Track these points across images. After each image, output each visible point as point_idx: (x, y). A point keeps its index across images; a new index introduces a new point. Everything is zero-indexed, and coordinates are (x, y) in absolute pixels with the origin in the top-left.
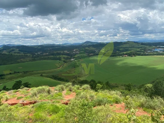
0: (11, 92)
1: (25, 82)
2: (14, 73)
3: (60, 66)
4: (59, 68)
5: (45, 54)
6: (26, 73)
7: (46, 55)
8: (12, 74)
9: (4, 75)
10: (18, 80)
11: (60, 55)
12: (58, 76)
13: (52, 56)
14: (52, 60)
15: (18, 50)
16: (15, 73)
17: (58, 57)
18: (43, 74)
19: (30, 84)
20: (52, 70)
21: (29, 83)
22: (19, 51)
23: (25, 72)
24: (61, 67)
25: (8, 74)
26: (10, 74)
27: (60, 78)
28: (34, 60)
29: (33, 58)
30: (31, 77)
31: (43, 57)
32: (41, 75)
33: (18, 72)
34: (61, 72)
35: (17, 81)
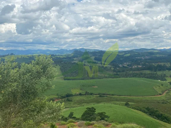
0: (82, 123)
1: (100, 112)
2: (85, 94)
3: (163, 92)
4: (160, 94)
5: (136, 66)
6: (102, 97)
7: (138, 69)
8: (83, 95)
9: (72, 95)
10: (90, 106)
11: (164, 70)
12: (157, 111)
13: (148, 72)
14: (147, 78)
15: (93, 58)
16: (87, 94)
17: (159, 73)
18: (130, 103)
19: (107, 117)
20: (147, 98)
21: (106, 115)
22: (95, 59)
23: (101, 95)
24: (165, 94)
25: (77, 95)
26: (80, 94)
27: (162, 115)
28: (116, 76)
29: (115, 73)
30: (109, 104)
31: (131, 72)
32: (127, 105)
33: (91, 94)
34: (163, 103)
35: (89, 108)
